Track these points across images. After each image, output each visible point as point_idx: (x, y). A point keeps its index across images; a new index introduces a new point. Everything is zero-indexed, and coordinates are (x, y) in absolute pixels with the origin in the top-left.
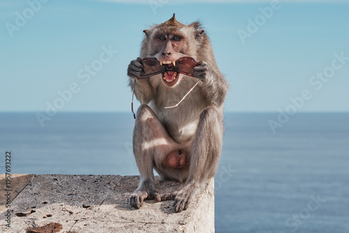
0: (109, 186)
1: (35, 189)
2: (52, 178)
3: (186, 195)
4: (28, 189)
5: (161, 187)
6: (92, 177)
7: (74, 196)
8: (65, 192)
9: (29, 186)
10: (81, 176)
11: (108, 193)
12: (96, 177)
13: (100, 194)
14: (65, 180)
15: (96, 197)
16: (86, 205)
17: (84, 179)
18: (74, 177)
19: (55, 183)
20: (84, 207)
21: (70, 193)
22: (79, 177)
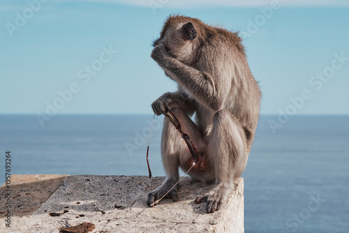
0: (140, 187)
1: (68, 190)
2: (85, 178)
3: (218, 196)
4: (61, 189)
5: (192, 188)
6: (124, 178)
7: (106, 196)
8: (97, 192)
9: (62, 187)
10: (113, 177)
11: (139, 194)
12: (128, 178)
13: (131, 194)
14: (97, 180)
15: (128, 198)
16: (118, 205)
17: (116, 180)
18: (106, 178)
19: (87, 184)
20: (116, 207)
21: (102, 193)
22: (111, 178)
